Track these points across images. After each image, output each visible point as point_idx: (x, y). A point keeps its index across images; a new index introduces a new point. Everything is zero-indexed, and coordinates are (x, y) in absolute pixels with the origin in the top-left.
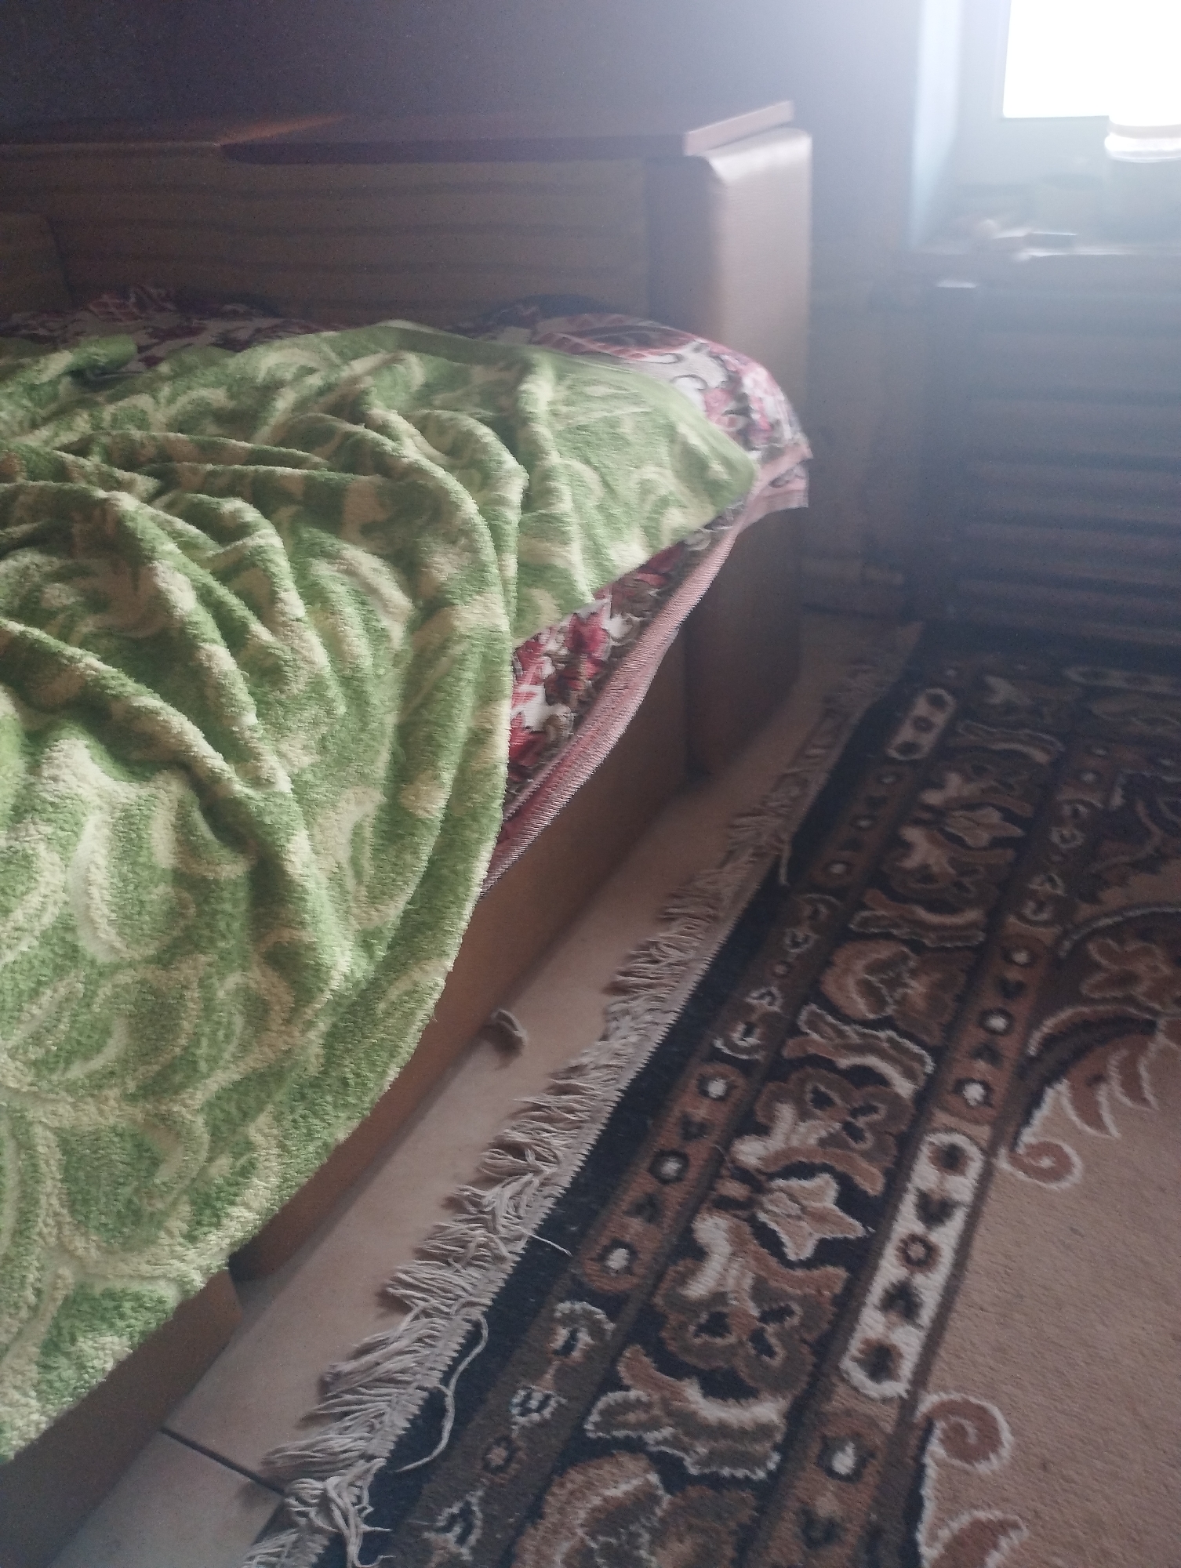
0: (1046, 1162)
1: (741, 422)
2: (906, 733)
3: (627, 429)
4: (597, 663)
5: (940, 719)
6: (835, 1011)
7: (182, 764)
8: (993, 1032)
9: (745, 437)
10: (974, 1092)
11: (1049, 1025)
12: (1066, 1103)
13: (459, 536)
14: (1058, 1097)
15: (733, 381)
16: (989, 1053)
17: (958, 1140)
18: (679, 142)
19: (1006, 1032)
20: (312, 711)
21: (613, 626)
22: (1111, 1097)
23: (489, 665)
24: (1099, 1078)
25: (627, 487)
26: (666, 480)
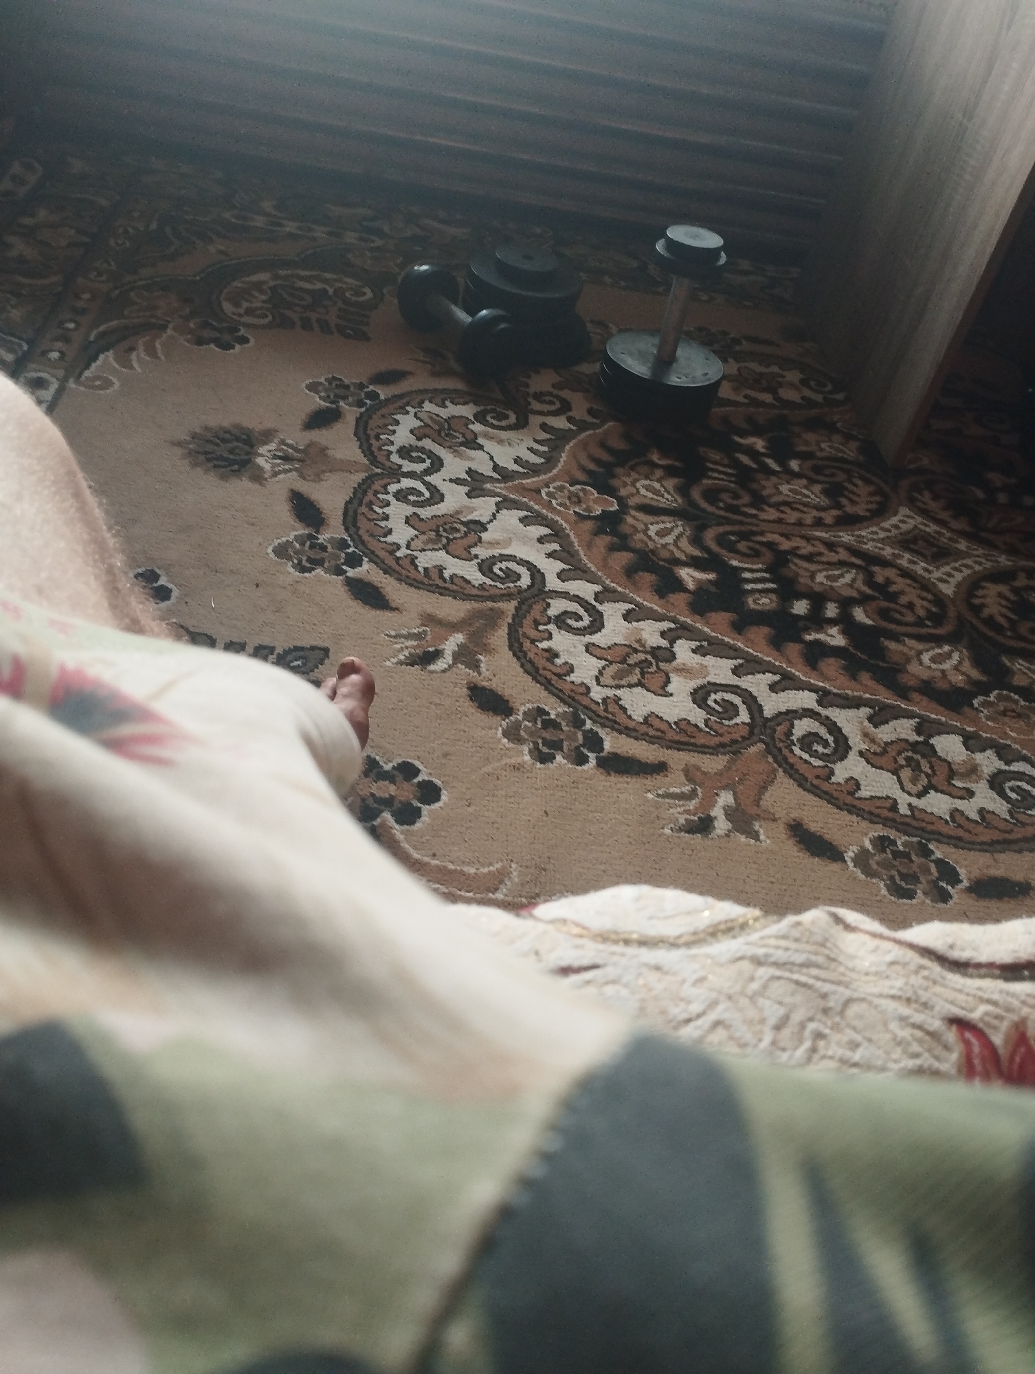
0: (98, 383)
8: (68, 329)
10: (55, 355)
11: (102, 328)
12: (111, 359)
14: (107, 358)
16: (67, 340)
17: (44, 375)
19: (75, 329)
22: (138, 356)
24: (132, 349)
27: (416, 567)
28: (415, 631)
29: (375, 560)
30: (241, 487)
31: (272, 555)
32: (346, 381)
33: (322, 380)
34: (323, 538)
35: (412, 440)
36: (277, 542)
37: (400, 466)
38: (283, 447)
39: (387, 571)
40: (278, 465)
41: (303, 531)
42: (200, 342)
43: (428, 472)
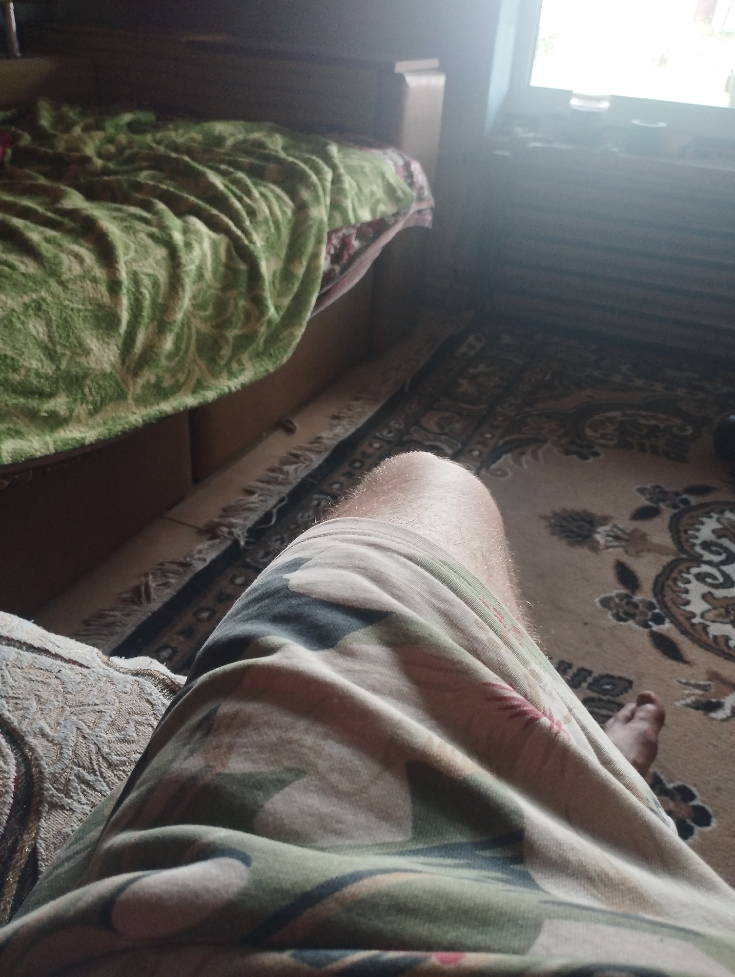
0: (499, 473)
1: (409, 180)
2: (464, 349)
3: (367, 170)
4: (349, 255)
5: (479, 346)
6: (425, 429)
7: (227, 232)
8: (486, 438)
9: (411, 184)
10: (476, 453)
11: (507, 439)
12: (509, 459)
13: (311, 186)
14: (507, 458)
15: (407, 166)
16: (484, 444)
18: (393, 66)
19: (491, 438)
20: (264, 228)
21: (356, 244)
22: (526, 459)
23: (320, 230)
24: (523, 453)
25: (367, 190)
26: (380, 193)
27: (707, 633)
28: (702, 683)
29: (675, 621)
30: (581, 553)
31: (598, 605)
32: (667, 489)
33: (648, 486)
34: (637, 598)
35: (713, 537)
36: (603, 596)
37: (701, 556)
38: (616, 530)
39: (684, 632)
40: (610, 541)
41: (623, 591)
42: (567, 452)
43: (723, 563)
